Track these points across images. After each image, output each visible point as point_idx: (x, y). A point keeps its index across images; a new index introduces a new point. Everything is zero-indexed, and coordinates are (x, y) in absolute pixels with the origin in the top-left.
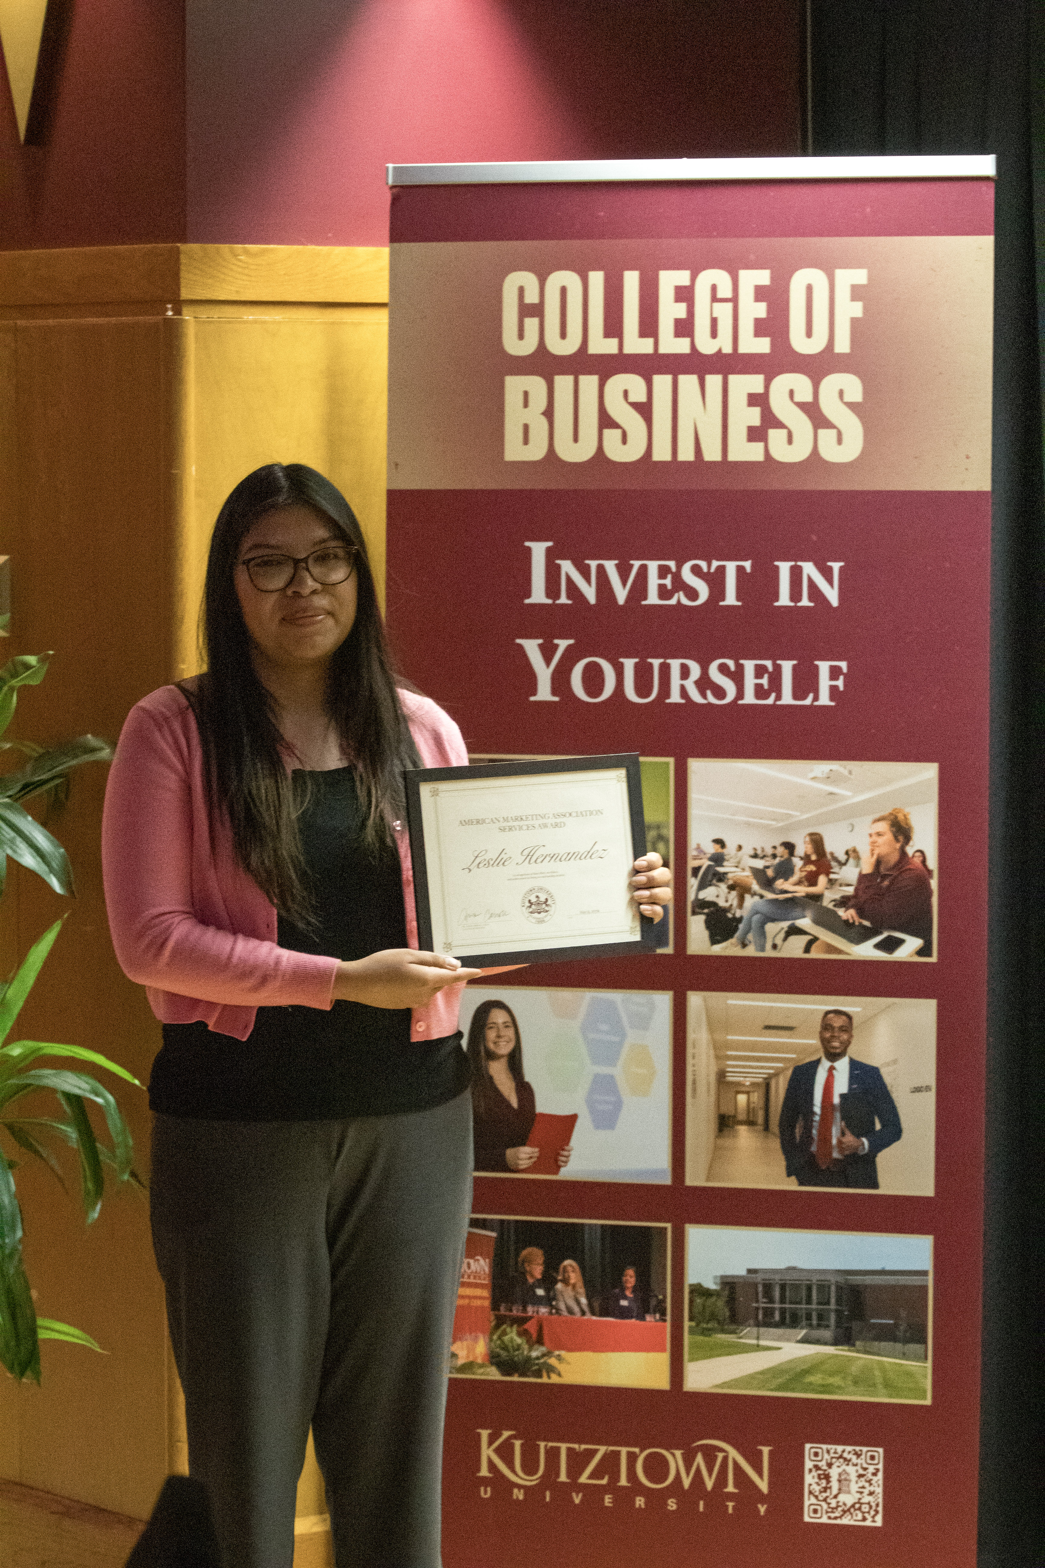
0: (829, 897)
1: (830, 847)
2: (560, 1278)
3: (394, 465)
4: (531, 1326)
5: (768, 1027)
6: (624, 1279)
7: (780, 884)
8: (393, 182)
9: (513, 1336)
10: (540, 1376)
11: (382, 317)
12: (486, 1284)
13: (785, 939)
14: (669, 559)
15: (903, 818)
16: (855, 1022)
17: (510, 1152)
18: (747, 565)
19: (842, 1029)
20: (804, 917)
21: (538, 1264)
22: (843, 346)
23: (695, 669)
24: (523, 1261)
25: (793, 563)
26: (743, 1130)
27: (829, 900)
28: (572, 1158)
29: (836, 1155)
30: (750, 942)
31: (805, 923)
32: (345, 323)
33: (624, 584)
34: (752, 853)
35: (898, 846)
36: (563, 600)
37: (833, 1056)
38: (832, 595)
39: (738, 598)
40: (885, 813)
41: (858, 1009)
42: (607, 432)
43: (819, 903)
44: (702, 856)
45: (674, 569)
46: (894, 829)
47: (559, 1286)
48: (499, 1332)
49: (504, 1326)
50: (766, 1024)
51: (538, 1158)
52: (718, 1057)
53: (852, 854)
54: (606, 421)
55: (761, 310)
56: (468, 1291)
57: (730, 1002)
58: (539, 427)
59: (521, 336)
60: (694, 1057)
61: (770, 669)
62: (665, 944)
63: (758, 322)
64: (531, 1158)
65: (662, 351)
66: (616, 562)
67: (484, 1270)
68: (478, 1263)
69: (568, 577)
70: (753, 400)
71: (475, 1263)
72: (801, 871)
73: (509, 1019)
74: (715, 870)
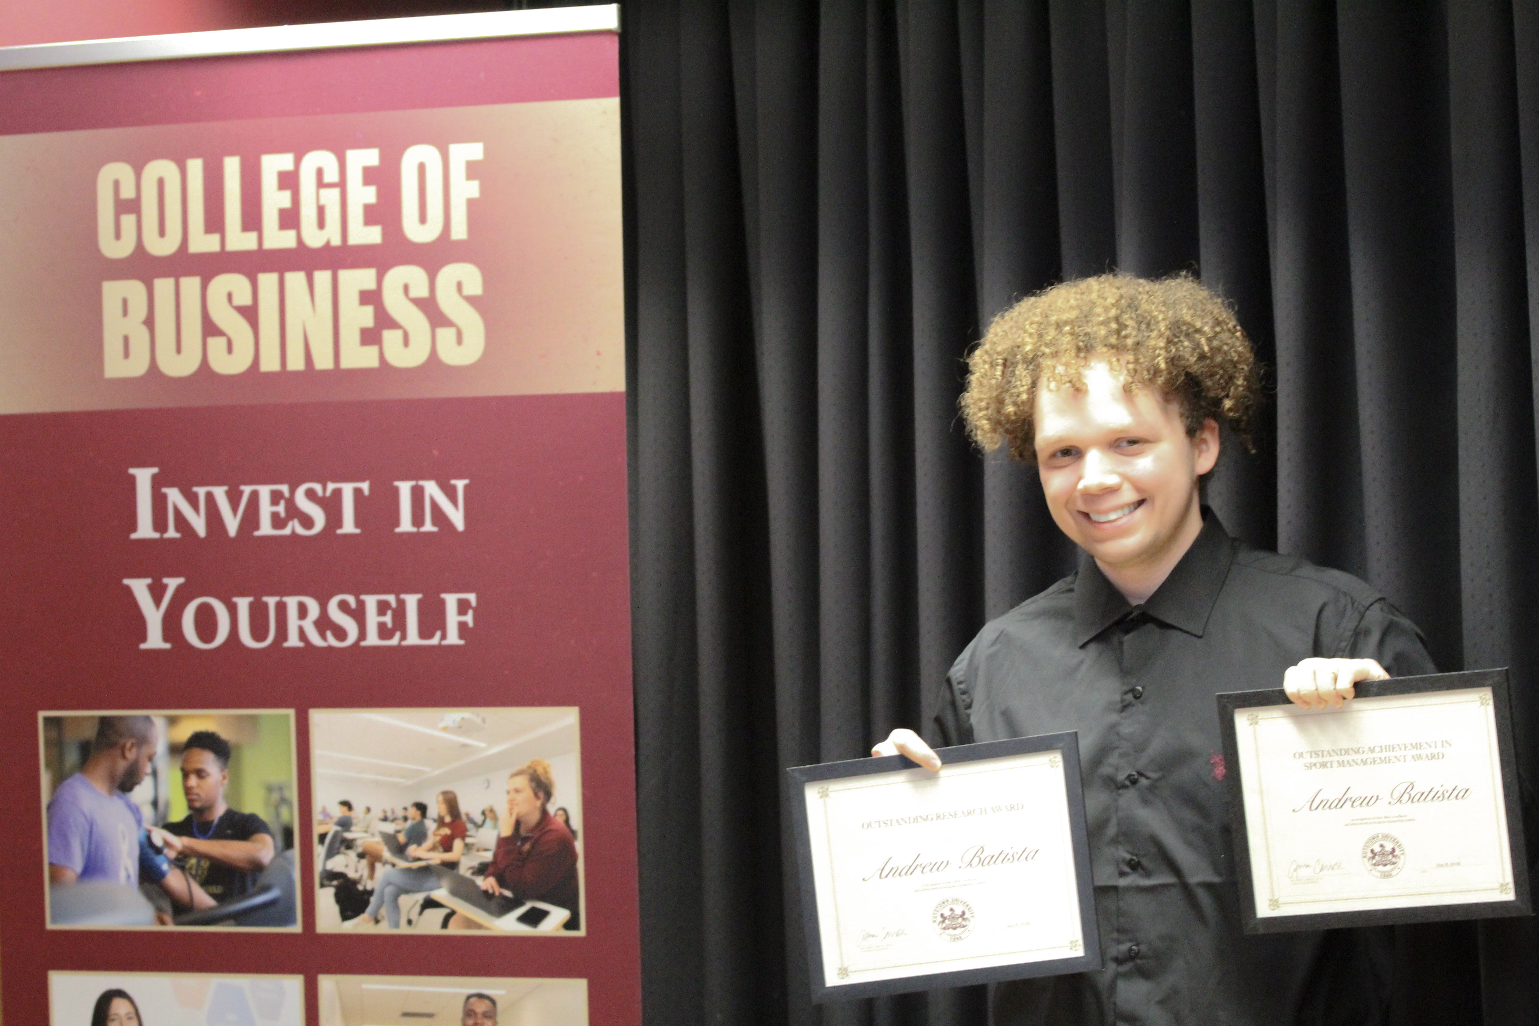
0: (467, 865)
1: (464, 807)
5: (405, 1015)
7: (413, 850)
13: (421, 914)
14: (281, 482)
15: (542, 772)
16: (500, 1007)
18: (365, 486)
19: (485, 1015)
20: (440, 887)
22: (459, 231)
23: (313, 608)
25: (413, 483)
27: (467, 867)
30: (383, 917)
31: (441, 894)
33: (235, 513)
34: (381, 815)
35: (539, 803)
36: (171, 534)
38: (457, 517)
39: (357, 524)
40: (524, 765)
41: (502, 992)
42: (211, 341)
43: (455, 871)
44: (328, 820)
45: (287, 494)
46: (533, 784)
50: (406, 1011)
53: (489, 814)
54: (210, 329)
55: (370, 195)
57: (365, 986)
58: (140, 337)
59: (118, 236)
61: (394, 604)
62: (292, 922)
63: (367, 207)
65: (266, 246)
66: (225, 488)
69: (175, 508)
70: (365, 297)
72: (435, 835)
73: (130, 1009)
74: (342, 837)
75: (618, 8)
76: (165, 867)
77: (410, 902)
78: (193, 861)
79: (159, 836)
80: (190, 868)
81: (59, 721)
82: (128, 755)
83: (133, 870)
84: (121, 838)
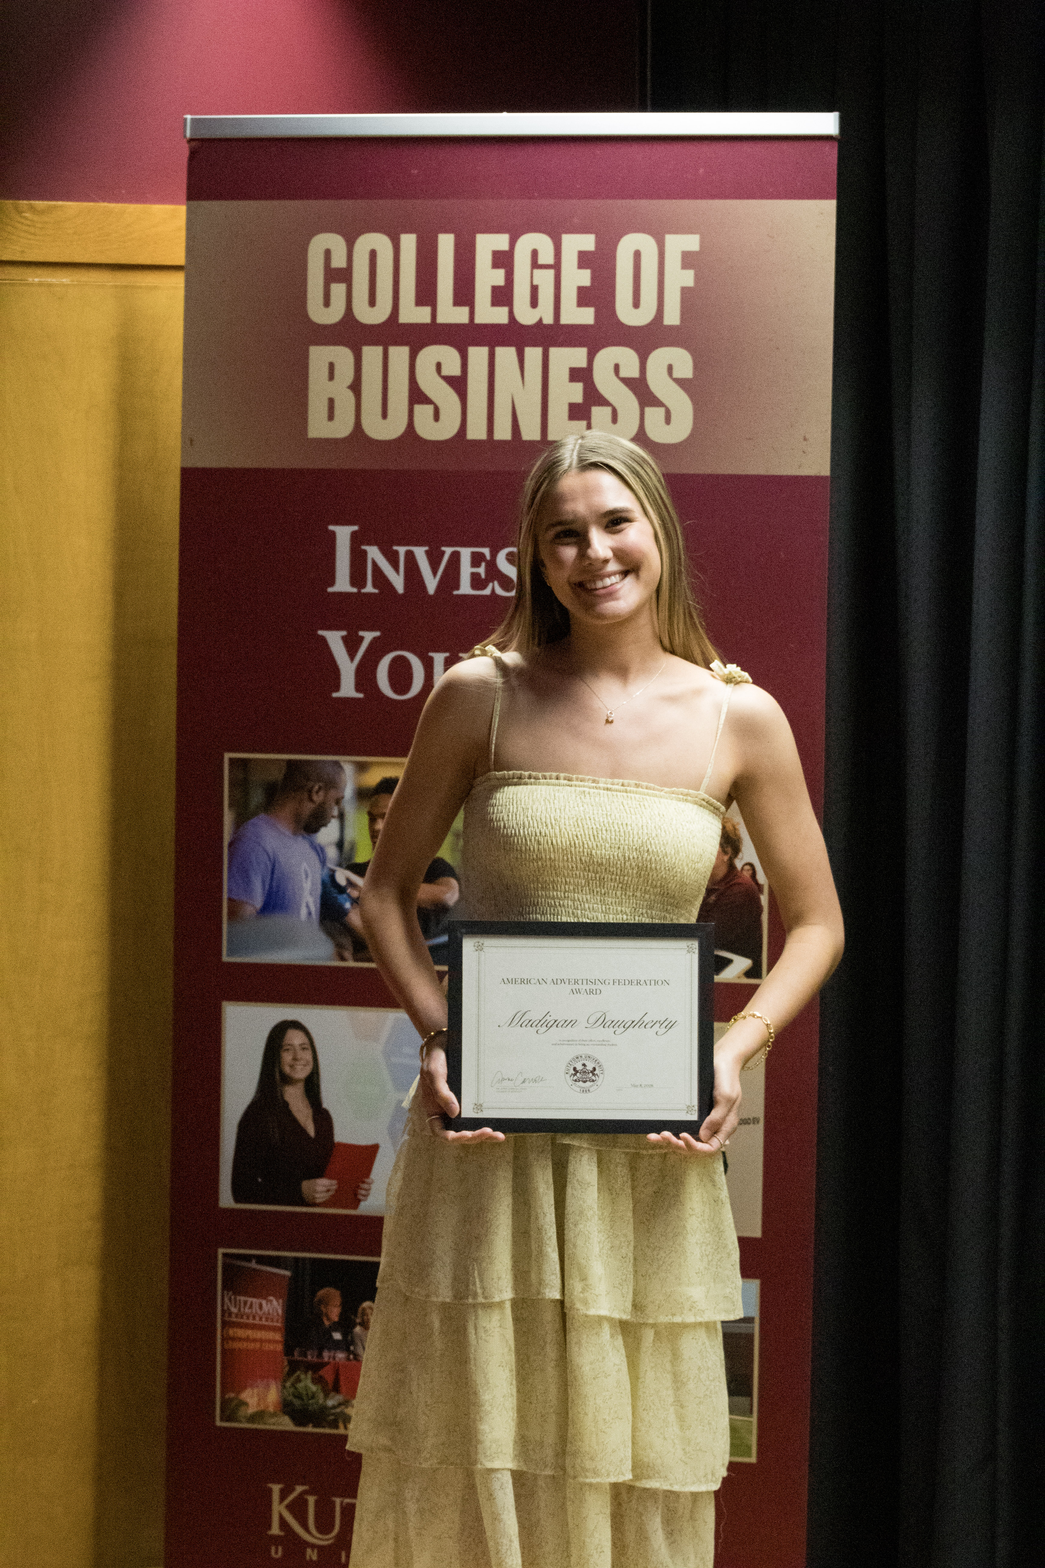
2: (358, 1321)
3: (189, 441)
4: (327, 1373)
8: (191, 135)
9: (307, 1383)
10: (337, 1427)
11: (178, 281)
12: (279, 1327)
14: (483, 546)
15: (731, 828)
17: (306, 1185)
21: (336, 1306)
22: (672, 317)
24: (320, 1302)
28: (372, 1192)
32: (140, 287)
33: (435, 571)
35: (726, 858)
36: (369, 588)
42: (418, 408)
45: (488, 557)
46: (722, 840)
47: (358, 1329)
48: (292, 1379)
49: (298, 1372)
51: (336, 1191)
54: (417, 396)
55: (584, 278)
56: (259, 1334)
58: (346, 401)
59: (327, 303)
63: (581, 290)
64: (328, 1191)
65: (478, 320)
66: (427, 548)
67: (277, 1311)
68: (271, 1303)
69: (375, 564)
70: (575, 375)
71: (267, 1304)
73: (306, 1040)
75: (839, 115)
76: (348, 905)
79: (342, 876)
81: (245, 762)
82: (315, 798)
83: (314, 908)
84: (304, 876)
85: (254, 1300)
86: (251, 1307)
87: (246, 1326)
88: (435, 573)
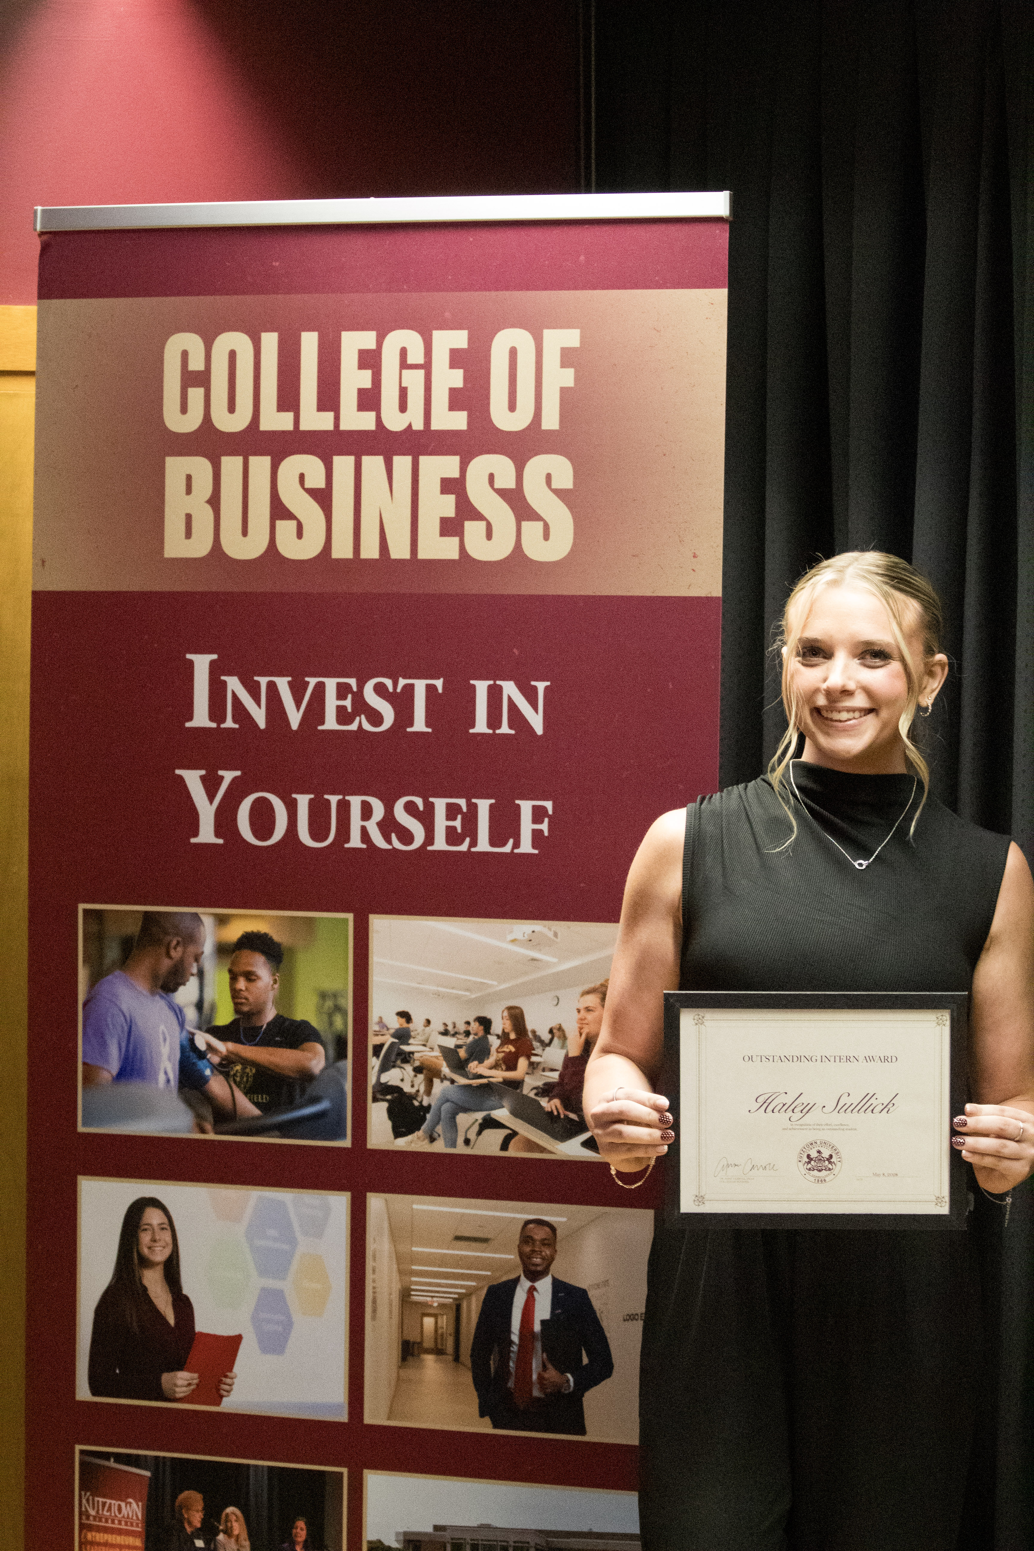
0: (531, 1083)
2: (221, 1528)
3: (41, 563)
5: (458, 1238)
6: (294, 1531)
7: (474, 1067)
8: (42, 228)
11: (28, 388)
12: (139, 1532)
13: (479, 1133)
14: (349, 676)
16: (558, 1232)
17: (166, 1377)
18: (439, 683)
19: (544, 1243)
20: (501, 1106)
21: (197, 1511)
22: (551, 421)
23: (378, 809)
24: (180, 1506)
25: (491, 682)
26: (429, 1359)
28: (235, 1387)
29: (536, 1393)
30: (439, 1136)
31: (502, 1114)
33: (298, 704)
34: (442, 1029)
36: (229, 723)
37: (534, 1275)
38: (536, 721)
39: (428, 724)
40: (597, 983)
41: (564, 1219)
42: (279, 523)
43: (518, 1091)
44: (384, 1031)
45: (355, 689)
47: (221, 1537)
50: (459, 1234)
51: (198, 1385)
52: (401, 1272)
53: (558, 1032)
54: (279, 511)
55: (457, 378)
56: (119, 1540)
57: (415, 1206)
58: (204, 517)
59: (184, 410)
60: (374, 1271)
61: (465, 809)
62: (342, 1135)
63: (453, 391)
64: (189, 1385)
65: (343, 427)
66: (290, 679)
67: (136, 1514)
68: (130, 1506)
69: (234, 696)
70: (449, 486)
71: (126, 1506)
72: (498, 1052)
73: (165, 1220)
74: (399, 1049)
75: (730, 194)
76: (208, 1072)
77: (467, 1121)
78: (239, 1067)
79: (202, 1040)
80: (235, 1075)
81: (99, 914)
82: (173, 953)
83: (173, 1074)
84: (161, 1040)
85: (113, 1502)
86: (109, 1509)
87: (106, 1530)
88: (298, 707)
